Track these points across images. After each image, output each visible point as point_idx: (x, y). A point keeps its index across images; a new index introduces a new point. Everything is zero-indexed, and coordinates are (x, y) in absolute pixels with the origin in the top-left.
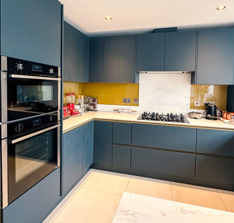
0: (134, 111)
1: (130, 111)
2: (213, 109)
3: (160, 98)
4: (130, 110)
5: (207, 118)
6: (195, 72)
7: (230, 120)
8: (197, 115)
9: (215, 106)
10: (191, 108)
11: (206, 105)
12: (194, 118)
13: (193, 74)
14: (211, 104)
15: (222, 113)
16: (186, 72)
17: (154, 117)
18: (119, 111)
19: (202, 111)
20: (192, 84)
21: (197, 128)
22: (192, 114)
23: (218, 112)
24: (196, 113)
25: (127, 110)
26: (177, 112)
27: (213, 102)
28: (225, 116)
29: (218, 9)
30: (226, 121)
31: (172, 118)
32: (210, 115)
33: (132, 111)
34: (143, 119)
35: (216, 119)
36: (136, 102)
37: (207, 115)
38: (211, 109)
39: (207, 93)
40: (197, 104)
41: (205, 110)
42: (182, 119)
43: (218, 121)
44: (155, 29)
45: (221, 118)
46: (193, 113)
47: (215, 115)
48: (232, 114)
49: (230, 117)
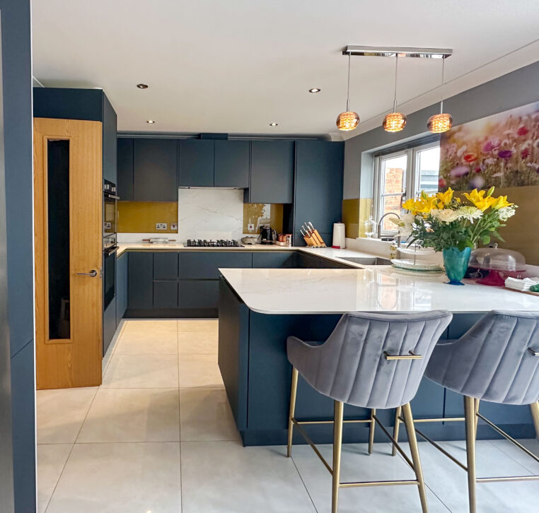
0: (172, 240)
1: (167, 240)
2: (269, 231)
4: (167, 238)
5: (263, 243)
6: (248, 188)
7: (285, 243)
8: (251, 240)
9: (271, 229)
10: (244, 233)
11: (261, 227)
12: (249, 244)
13: (246, 191)
14: (267, 227)
15: (278, 236)
16: (237, 188)
17: (200, 244)
18: (151, 241)
19: (257, 236)
20: (244, 203)
21: (252, 252)
22: (246, 239)
23: (274, 235)
24: (251, 238)
25: (163, 238)
26: (228, 237)
27: (269, 225)
28: (281, 239)
30: (282, 244)
31: (222, 243)
32: (266, 240)
33: (169, 240)
35: (271, 244)
36: (173, 227)
37: (262, 240)
38: (267, 233)
39: (262, 216)
40: (251, 227)
41: (259, 235)
42: (235, 244)
43: (274, 244)
44: (200, 134)
45: (277, 242)
46: (247, 237)
47: (271, 239)
48: (287, 235)
49: (285, 240)
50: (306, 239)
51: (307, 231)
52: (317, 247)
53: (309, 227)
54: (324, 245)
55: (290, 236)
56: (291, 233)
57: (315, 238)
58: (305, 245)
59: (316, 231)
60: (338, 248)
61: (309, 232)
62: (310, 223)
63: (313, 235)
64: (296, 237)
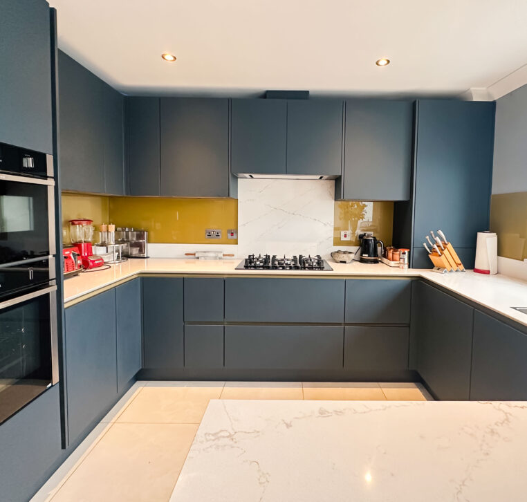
0: (229, 255)
1: (221, 255)
2: (372, 243)
3: (279, 228)
4: (221, 252)
5: (362, 261)
6: (341, 176)
7: (398, 262)
8: (345, 255)
9: (374, 238)
10: (335, 244)
11: (361, 237)
12: (341, 262)
13: (337, 180)
14: (369, 236)
15: (385, 250)
16: (325, 177)
17: (268, 263)
18: (197, 255)
19: (354, 249)
20: (336, 200)
21: (345, 278)
22: (336, 255)
23: (379, 249)
24: (345, 253)
25: (215, 252)
26: (310, 252)
27: (372, 233)
28: (390, 255)
29: (377, 64)
30: (392, 263)
31: (301, 263)
32: (367, 255)
33: (224, 255)
34: (246, 267)
35: (376, 262)
36: (232, 235)
37: (361, 255)
38: (369, 245)
39: (363, 218)
40: (345, 236)
41: (358, 247)
42: (320, 265)
43: (380, 264)
44: (267, 91)
45: (385, 260)
46: (338, 252)
47: (375, 254)
48: (402, 251)
49: (397, 257)
50: (433, 258)
51: (435, 246)
52: (451, 271)
53: (438, 239)
54: (462, 267)
55: (406, 252)
56: (409, 248)
57: (449, 256)
58: (430, 265)
59: (450, 246)
60: (487, 272)
61: (438, 246)
62: (441, 233)
63: (446, 252)
64: (415, 254)
